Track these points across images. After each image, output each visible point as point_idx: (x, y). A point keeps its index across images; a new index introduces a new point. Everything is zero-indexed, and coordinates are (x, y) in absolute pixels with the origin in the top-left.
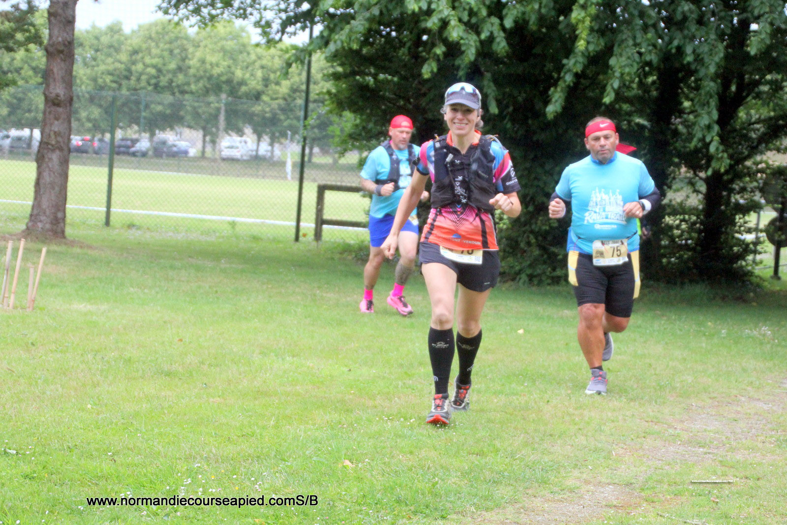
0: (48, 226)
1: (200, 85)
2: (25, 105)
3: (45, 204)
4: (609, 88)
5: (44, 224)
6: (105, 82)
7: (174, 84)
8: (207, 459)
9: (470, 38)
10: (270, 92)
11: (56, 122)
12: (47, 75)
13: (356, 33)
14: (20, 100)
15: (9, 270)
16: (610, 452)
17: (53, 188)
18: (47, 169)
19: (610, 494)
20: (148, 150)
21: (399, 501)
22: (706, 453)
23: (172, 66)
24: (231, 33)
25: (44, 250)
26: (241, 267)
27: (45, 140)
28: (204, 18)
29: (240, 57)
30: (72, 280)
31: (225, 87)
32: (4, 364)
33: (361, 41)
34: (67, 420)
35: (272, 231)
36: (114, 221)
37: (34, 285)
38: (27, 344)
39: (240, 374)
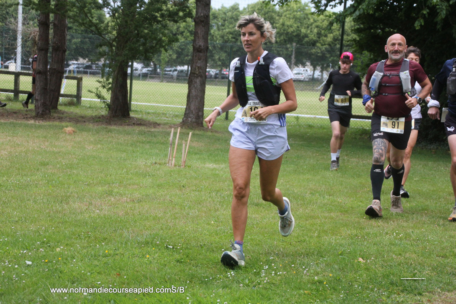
0: (194, 120)
1: (282, 38)
3: (192, 107)
5: (192, 119)
6: (228, 38)
8: (278, 255)
9: (443, 5)
10: (321, 41)
11: (199, 61)
12: (195, 34)
13: (372, 4)
14: (183, 50)
15: (173, 143)
17: (197, 99)
18: (194, 88)
24: (299, 7)
25: (190, 133)
26: (301, 143)
27: (193, 71)
29: (305, 21)
30: (206, 150)
31: (295, 39)
32: (168, 198)
33: (375, 9)
34: (200, 230)
35: (320, 122)
36: (231, 117)
37: (185, 152)
38: (180, 186)
39: (298, 206)
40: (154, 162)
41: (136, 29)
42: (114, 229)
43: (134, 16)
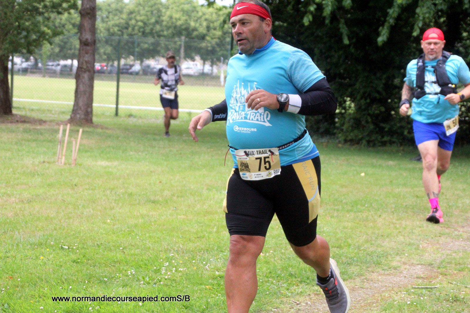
0: (83, 116)
1: (170, 31)
2: (68, 46)
3: (81, 103)
4: (416, 27)
5: (80, 115)
6: (114, 31)
7: (154, 31)
8: (177, 251)
10: (211, 35)
11: (86, 55)
12: (80, 28)
14: (65, 43)
15: (61, 142)
16: (418, 246)
18: (82, 83)
19: (419, 270)
20: (139, 71)
21: (291, 275)
23: (153, 20)
25: (81, 130)
27: (80, 66)
29: (193, 14)
30: (97, 148)
31: (184, 33)
32: (60, 197)
34: (96, 229)
36: (121, 113)
37: (76, 150)
38: (72, 185)
39: (195, 202)
40: (42, 160)
41: (17, 21)
42: (3, 231)
43: (13, 7)
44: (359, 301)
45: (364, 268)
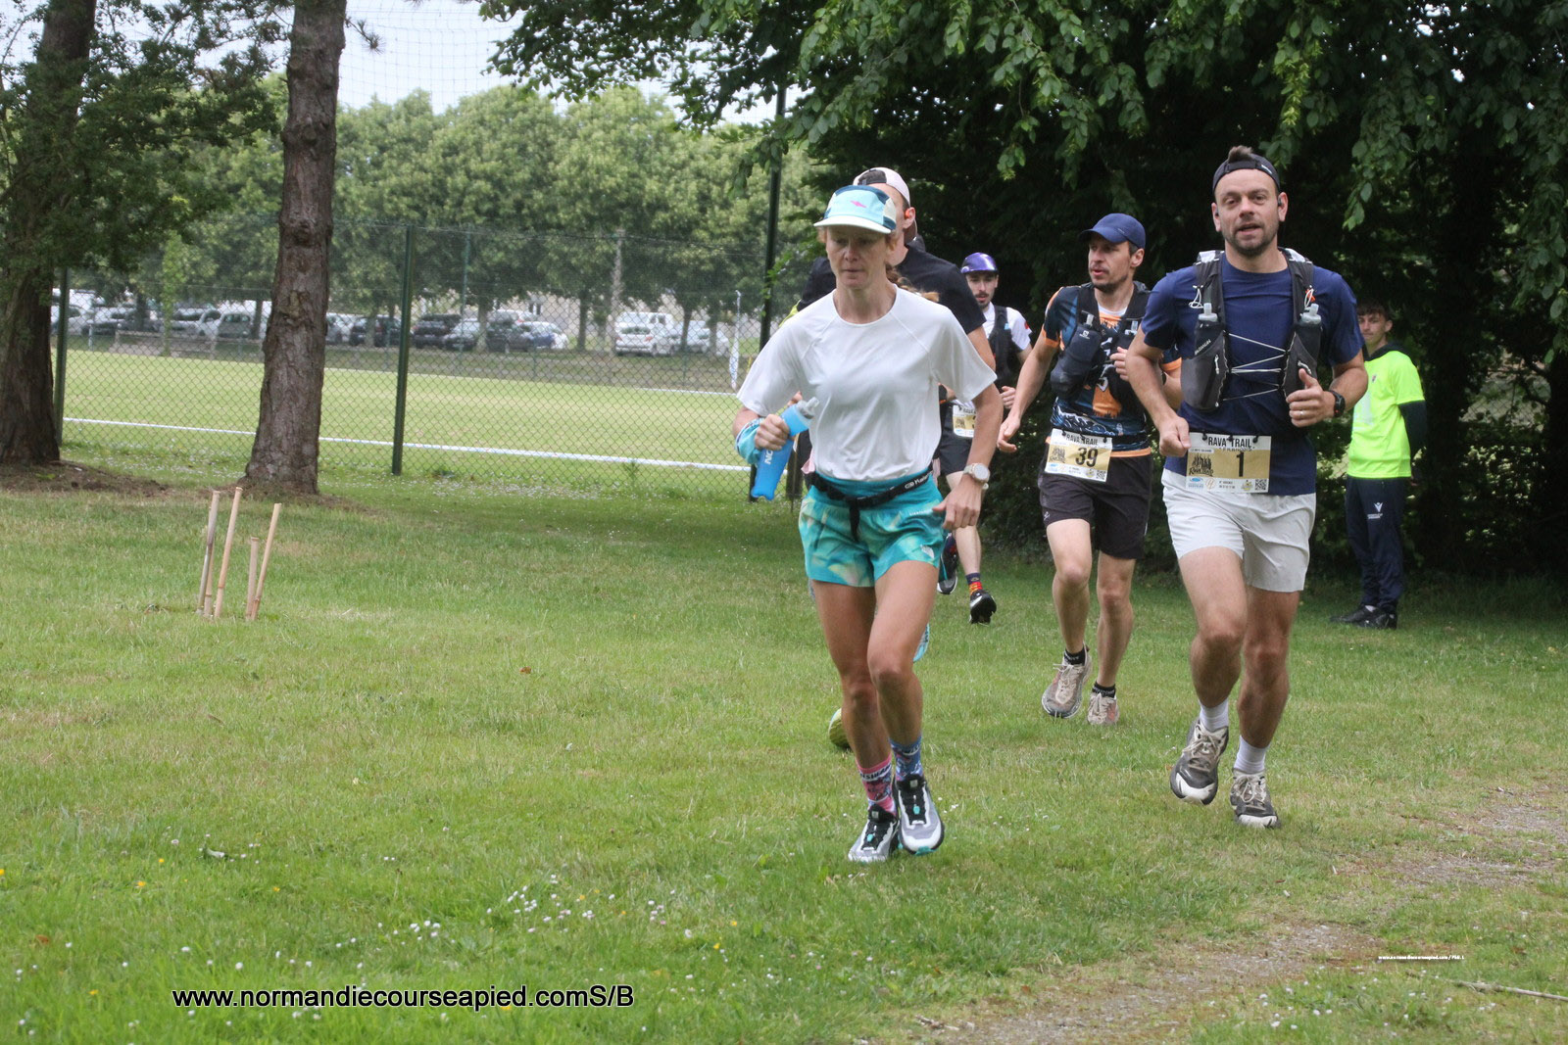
0: (285, 470)
1: (577, 211)
2: (247, 256)
3: (280, 429)
4: (1352, 200)
5: (278, 466)
6: (396, 208)
7: (525, 211)
9: (1078, 108)
10: (711, 223)
11: (301, 276)
12: (286, 190)
13: (865, 97)
14: (238, 246)
15: (214, 545)
16: (1328, 869)
18: (285, 364)
19: (1322, 940)
20: (476, 339)
21: (919, 944)
22: (1514, 873)
23: (523, 175)
24: (636, 110)
25: (276, 511)
26: (643, 545)
27: (280, 309)
28: (577, 78)
30: (329, 568)
31: (624, 215)
32: (204, 710)
33: (875, 115)
34: (315, 803)
35: (706, 483)
36: (409, 464)
37: (258, 574)
38: (244, 676)
39: (634, 730)
40: (151, 602)
43: (73, 119)
44: (1126, 1023)
45: (1152, 927)
